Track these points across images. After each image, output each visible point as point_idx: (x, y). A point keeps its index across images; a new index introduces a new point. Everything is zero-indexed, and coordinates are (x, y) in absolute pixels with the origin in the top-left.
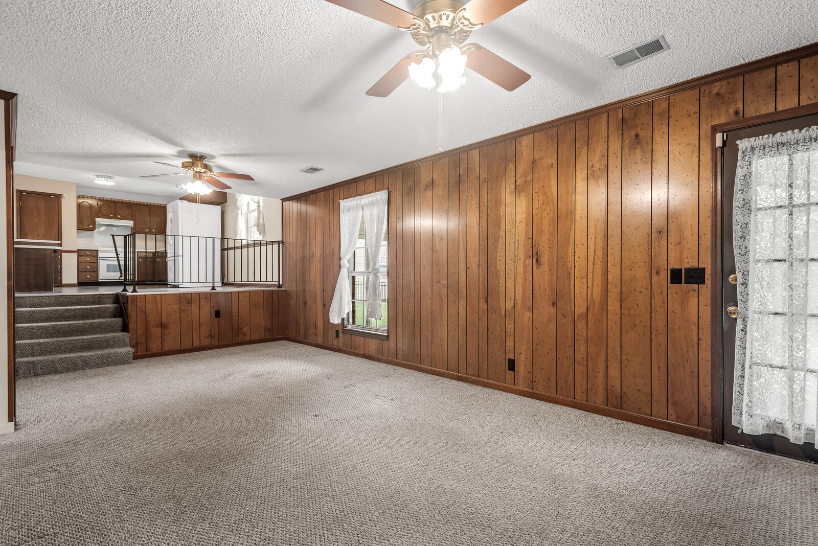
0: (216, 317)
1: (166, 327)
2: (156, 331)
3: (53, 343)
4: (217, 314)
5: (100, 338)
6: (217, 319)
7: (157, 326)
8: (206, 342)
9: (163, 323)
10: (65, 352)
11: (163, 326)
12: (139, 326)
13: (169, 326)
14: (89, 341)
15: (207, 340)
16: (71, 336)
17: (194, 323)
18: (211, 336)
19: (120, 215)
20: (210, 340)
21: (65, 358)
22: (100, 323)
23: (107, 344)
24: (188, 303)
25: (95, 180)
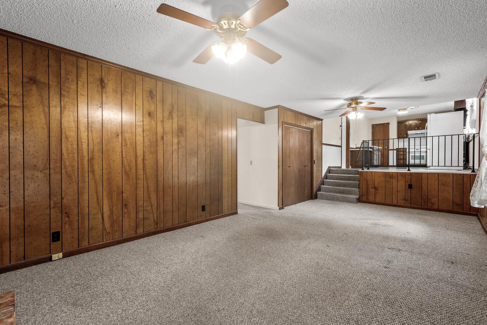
0: (409, 188)
1: (377, 190)
2: (372, 191)
3: (331, 188)
4: (410, 186)
5: (347, 189)
6: (410, 189)
7: (372, 188)
8: (402, 202)
9: (376, 187)
10: (334, 193)
11: (376, 188)
12: (364, 187)
13: (379, 189)
14: (343, 190)
15: (402, 201)
16: (340, 187)
17: (394, 190)
18: (405, 199)
19: (421, 127)
20: (404, 202)
21: (331, 195)
22: (350, 183)
23: (350, 193)
24: (390, 177)
25: (397, 112)
